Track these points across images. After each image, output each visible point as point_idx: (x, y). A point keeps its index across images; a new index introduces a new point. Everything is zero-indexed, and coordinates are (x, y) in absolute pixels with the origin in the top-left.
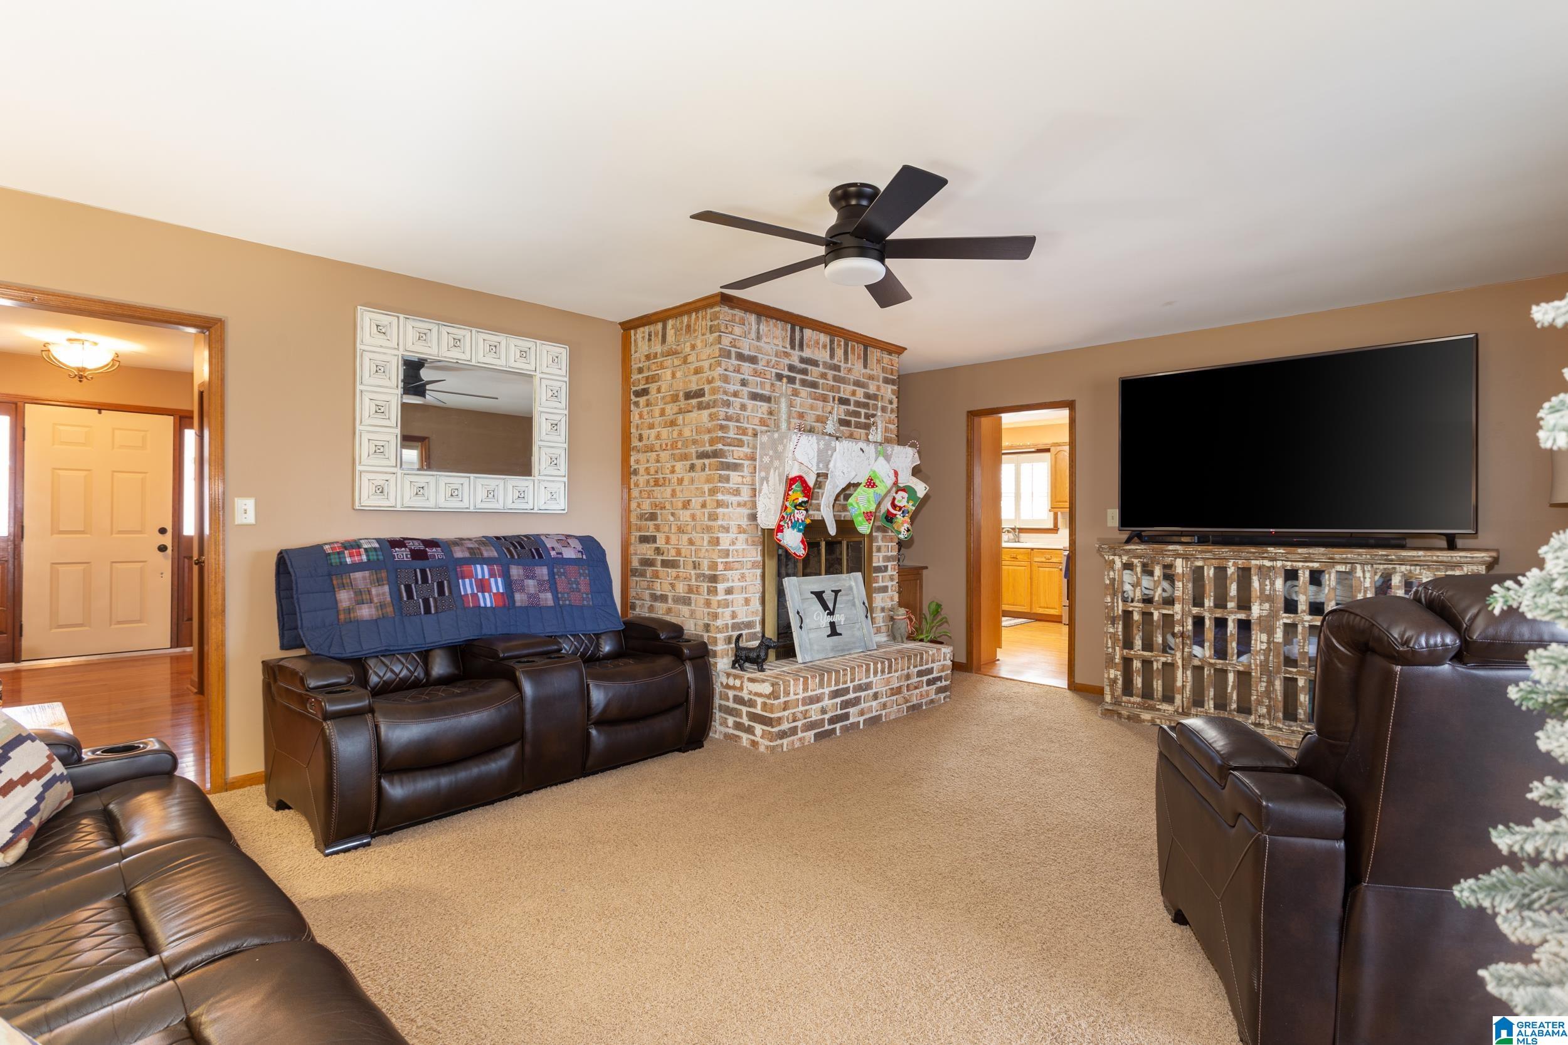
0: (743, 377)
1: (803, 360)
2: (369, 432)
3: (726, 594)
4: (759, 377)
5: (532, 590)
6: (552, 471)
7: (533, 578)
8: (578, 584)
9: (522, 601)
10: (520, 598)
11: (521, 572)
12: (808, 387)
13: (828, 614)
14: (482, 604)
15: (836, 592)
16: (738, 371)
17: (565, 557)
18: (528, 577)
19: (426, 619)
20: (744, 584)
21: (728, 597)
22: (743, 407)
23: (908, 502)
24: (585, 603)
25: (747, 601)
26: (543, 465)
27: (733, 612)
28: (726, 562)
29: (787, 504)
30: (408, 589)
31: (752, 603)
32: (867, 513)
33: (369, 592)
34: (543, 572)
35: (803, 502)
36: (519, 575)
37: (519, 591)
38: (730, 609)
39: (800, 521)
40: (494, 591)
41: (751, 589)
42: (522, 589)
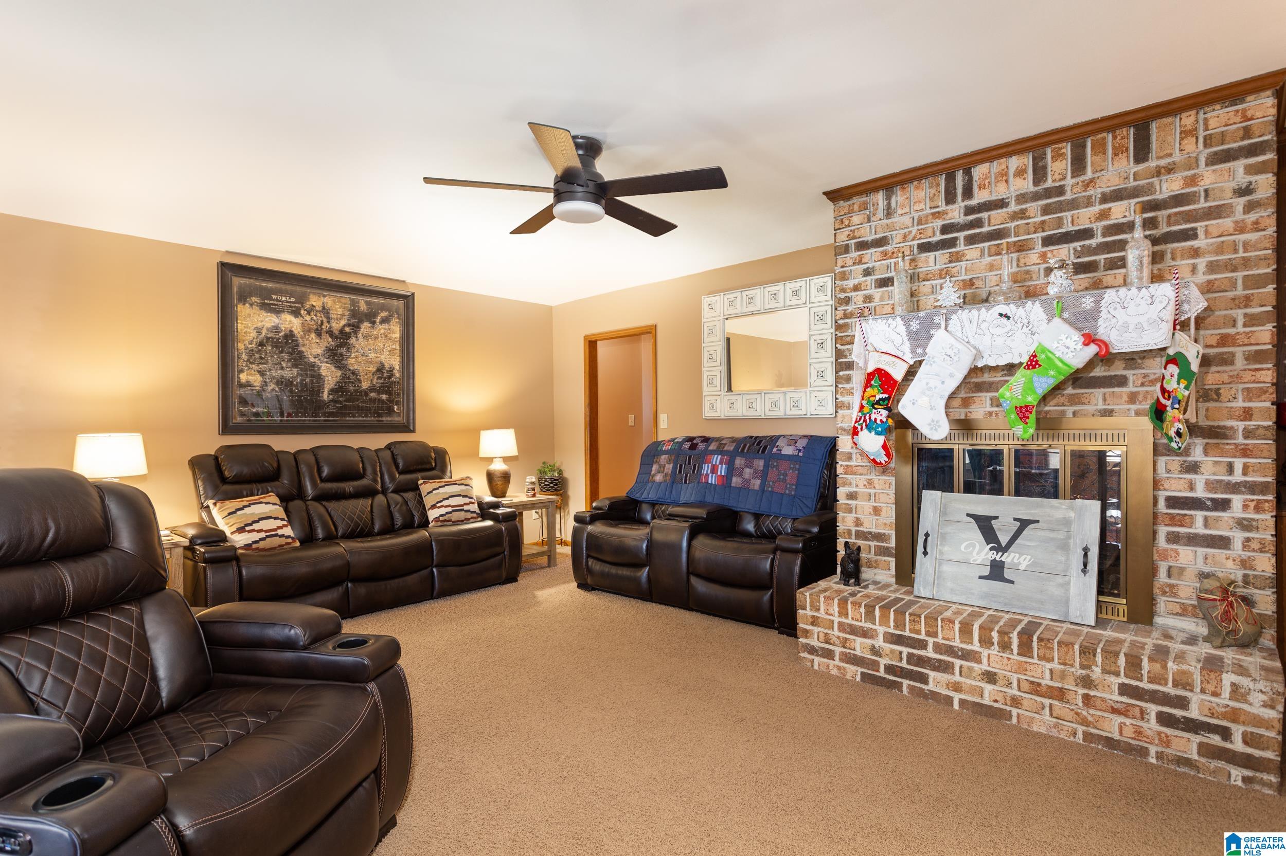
0: (865, 266)
1: (969, 211)
2: (708, 371)
3: (848, 499)
4: (891, 258)
5: (747, 476)
6: (820, 382)
7: (751, 467)
8: (785, 475)
9: (736, 483)
10: (736, 481)
11: (743, 462)
12: (984, 241)
13: (991, 549)
14: (710, 482)
15: (1024, 524)
16: (860, 262)
17: (783, 453)
18: (747, 466)
19: (684, 486)
20: (872, 491)
21: (850, 502)
22: (868, 299)
23: (1178, 384)
24: (787, 492)
25: (876, 511)
26: (813, 378)
27: (858, 519)
28: (847, 466)
29: (864, 403)
30: (681, 466)
31: (883, 513)
32: (1021, 407)
33: (664, 467)
34: (760, 463)
35: (880, 399)
36: (740, 465)
37: (737, 475)
38: (854, 515)
39: (878, 422)
40: (719, 473)
41: (883, 498)
42: (741, 474)
